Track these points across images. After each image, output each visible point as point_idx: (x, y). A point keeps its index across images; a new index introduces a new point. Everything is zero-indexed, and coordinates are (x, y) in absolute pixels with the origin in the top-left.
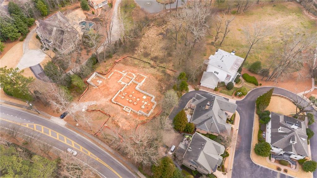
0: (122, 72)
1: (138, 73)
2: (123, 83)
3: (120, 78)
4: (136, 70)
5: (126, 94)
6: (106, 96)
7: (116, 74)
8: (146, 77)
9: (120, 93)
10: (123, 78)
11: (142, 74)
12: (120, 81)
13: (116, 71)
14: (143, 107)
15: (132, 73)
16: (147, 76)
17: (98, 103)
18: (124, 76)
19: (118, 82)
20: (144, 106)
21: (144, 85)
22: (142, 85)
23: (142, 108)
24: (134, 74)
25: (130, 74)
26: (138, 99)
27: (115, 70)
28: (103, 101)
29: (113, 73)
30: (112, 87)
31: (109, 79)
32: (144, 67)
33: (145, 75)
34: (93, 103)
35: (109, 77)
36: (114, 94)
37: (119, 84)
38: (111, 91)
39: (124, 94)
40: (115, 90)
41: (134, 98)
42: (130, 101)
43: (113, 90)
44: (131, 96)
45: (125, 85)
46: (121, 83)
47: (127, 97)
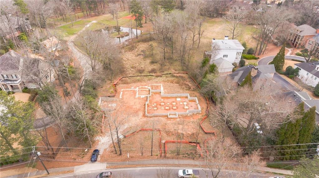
1: (150, 85)
2: (142, 96)
4: (145, 84)
5: (155, 104)
6: (136, 113)
8: (161, 85)
9: (148, 106)
11: (154, 84)
12: (137, 96)
13: (124, 90)
15: (143, 86)
16: (161, 83)
17: (131, 124)
18: (137, 91)
20: (186, 106)
21: (166, 91)
23: (186, 108)
24: (146, 87)
26: (174, 104)
27: (122, 90)
28: (135, 121)
29: (121, 93)
30: (133, 104)
31: (122, 99)
32: (150, 79)
33: (159, 84)
35: (120, 97)
36: (143, 109)
37: (139, 98)
38: (136, 108)
39: (153, 105)
40: (139, 106)
41: (168, 104)
42: (167, 108)
43: (138, 106)
44: (163, 104)
45: (147, 97)
46: (140, 97)
47: (159, 106)
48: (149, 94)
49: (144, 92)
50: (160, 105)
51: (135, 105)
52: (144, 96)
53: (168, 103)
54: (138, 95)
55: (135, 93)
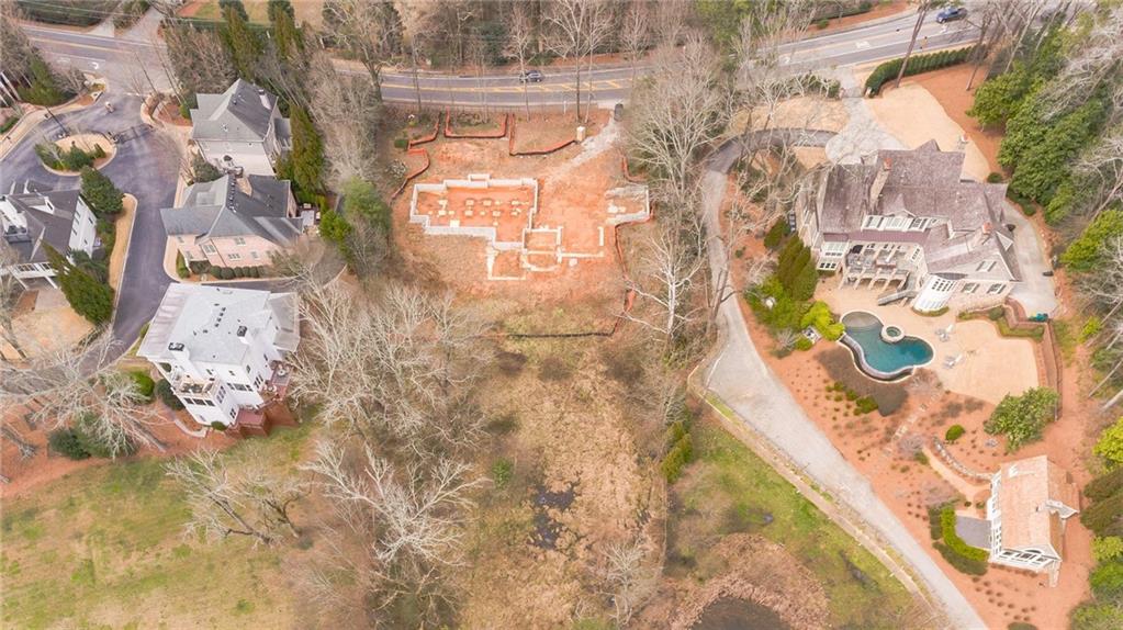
0: (579, 260)
1: (524, 278)
2: (544, 229)
3: (564, 240)
4: (538, 288)
5: (515, 214)
6: (559, 190)
7: (590, 244)
8: (490, 278)
10: (558, 242)
11: (510, 284)
12: (558, 230)
13: (598, 252)
14: (443, 203)
15: (542, 270)
16: (489, 285)
17: (566, 167)
18: (559, 249)
19: (560, 228)
20: (442, 206)
21: (481, 255)
22: (484, 252)
23: (444, 198)
24: (534, 268)
25: (547, 266)
26: (469, 213)
27: (601, 255)
28: (558, 172)
29: (602, 243)
30: (568, 210)
32: (523, 312)
33: (497, 282)
34: (577, 161)
35: (601, 229)
36: (544, 199)
37: (553, 225)
38: (559, 199)
39: (518, 210)
40: (552, 206)
41: (483, 213)
42: (488, 203)
43: (555, 204)
44: (495, 214)
45: (533, 228)
46: (551, 228)
47: (507, 209)
48: (526, 235)
49: (540, 245)
50: (502, 211)
51: (561, 206)
52: (541, 229)
53: (482, 217)
54: (556, 233)
55: (567, 243)
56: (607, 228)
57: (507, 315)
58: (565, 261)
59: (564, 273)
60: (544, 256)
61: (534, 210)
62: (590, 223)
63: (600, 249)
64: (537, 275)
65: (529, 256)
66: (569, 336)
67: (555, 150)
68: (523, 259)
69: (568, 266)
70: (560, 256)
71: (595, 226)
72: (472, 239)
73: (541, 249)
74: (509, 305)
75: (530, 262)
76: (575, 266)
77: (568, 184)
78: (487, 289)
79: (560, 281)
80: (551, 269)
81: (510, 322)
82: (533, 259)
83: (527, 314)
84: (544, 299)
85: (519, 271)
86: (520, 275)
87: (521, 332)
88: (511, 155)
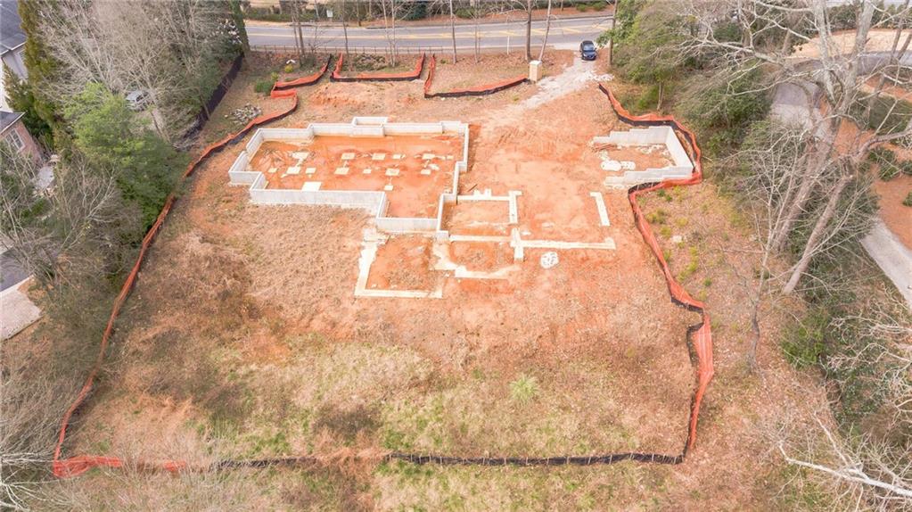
0: (562, 254)
1: (438, 294)
2: (483, 196)
3: (524, 215)
4: (471, 317)
5: (428, 172)
7: (579, 223)
8: (360, 291)
10: (514, 219)
11: (404, 307)
12: (512, 197)
13: (601, 240)
14: (300, 156)
15: (480, 275)
16: (356, 308)
18: (515, 233)
19: (514, 195)
21: (350, 243)
22: (359, 237)
23: (303, 150)
24: (462, 272)
25: (490, 267)
26: (342, 171)
27: (609, 244)
28: (503, 116)
29: (605, 223)
32: (433, 383)
33: (375, 300)
35: (598, 196)
36: (480, 152)
37: (501, 189)
38: (507, 150)
39: (434, 166)
40: (495, 159)
41: (368, 171)
42: (381, 157)
43: (501, 157)
44: (389, 172)
45: (460, 193)
46: (493, 194)
47: (412, 164)
48: (447, 206)
49: (476, 224)
50: (404, 168)
51: (513, 160)
52: (477, 196)
53: (367, 177)
54: (506, 203)
55: (531, 219)
56: (608, 195)
57: (389, 390)
58: (532, 258)
59: (530, 283)
60: (484, 246)
61: (464, 164)
62: (572, 186)
63: (603, 233)
64: (468, 287)
65: (452, 246)
66: (559, 461)
67: (496, 90)
68: (439, 251)
69: (538, 268)
70: (519, 246)
71: (583, 192)
72: (338, 213)
73: (477, 232)
74: (396, 362)
75: (454, 258)
76: (554, 269)
77: (521, 129)
78: (348, 319)
79: (521, 300)
80: (500, 273)
81: (397, 413)
82: (459, 251)
83: (441, 388)
84: (485, 347)
85: (426, 275)
86: (431, 288)
87: (424, 444)
88: (427, 96)
